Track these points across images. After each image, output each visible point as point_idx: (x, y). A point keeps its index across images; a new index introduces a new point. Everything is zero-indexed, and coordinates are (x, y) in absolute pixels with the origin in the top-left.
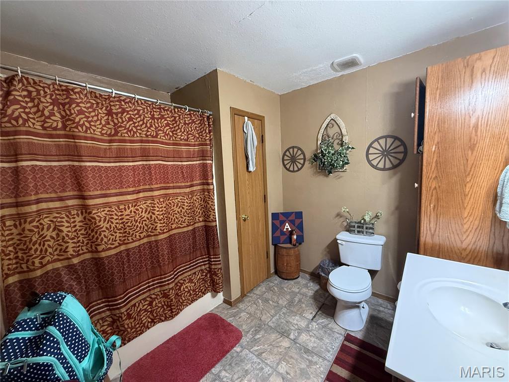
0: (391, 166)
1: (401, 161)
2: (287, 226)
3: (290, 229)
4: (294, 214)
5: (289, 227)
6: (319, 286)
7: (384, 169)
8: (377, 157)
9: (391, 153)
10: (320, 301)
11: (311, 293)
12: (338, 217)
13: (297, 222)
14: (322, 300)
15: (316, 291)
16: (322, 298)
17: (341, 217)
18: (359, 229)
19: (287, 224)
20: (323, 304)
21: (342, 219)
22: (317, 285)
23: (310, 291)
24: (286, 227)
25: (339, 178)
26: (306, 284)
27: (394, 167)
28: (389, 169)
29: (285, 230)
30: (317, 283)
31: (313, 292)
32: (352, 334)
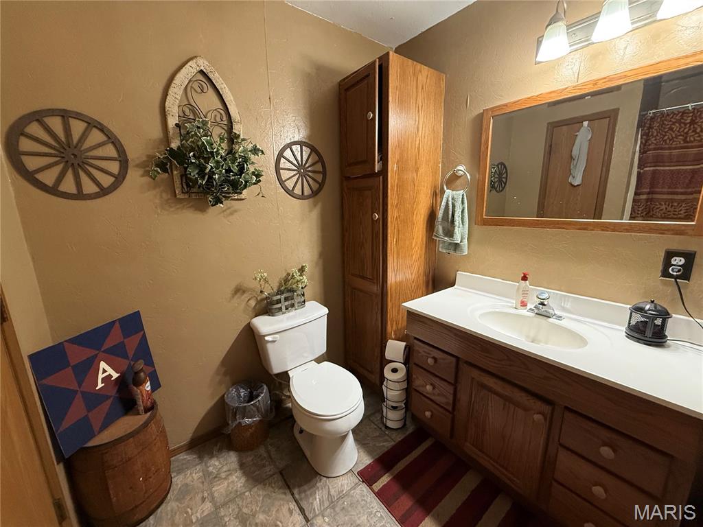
0: (311, 192)
1: (321, 185)
2: (106, 371)
3: (115, 375)
4: (117, 324)
5: (110, 371)
6: (232, 453)
7: (302, 197)
8: (292, 176)
9: (309, 171)
10: (271, 476)
11: (237, 481)
12: (238, 295)
13: (132, 344)
14: (269, 469)
15: (242, 466)
16: (264, 466)
17: (244, 292)
18: (287, 303)
19: (103, 365)
20: (281, 474)
21: (246, 297)
22: (225, 454)
23: (233, 478)
24: (101, 376)
25: (231, 214)
26: (207, 474)
27: (314, 194)
28: (309, 197)
29: (100, 385)
30: (220, 450)
31: (239, 473)
32: (361, 467)
